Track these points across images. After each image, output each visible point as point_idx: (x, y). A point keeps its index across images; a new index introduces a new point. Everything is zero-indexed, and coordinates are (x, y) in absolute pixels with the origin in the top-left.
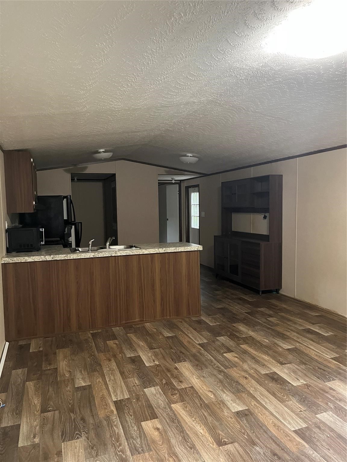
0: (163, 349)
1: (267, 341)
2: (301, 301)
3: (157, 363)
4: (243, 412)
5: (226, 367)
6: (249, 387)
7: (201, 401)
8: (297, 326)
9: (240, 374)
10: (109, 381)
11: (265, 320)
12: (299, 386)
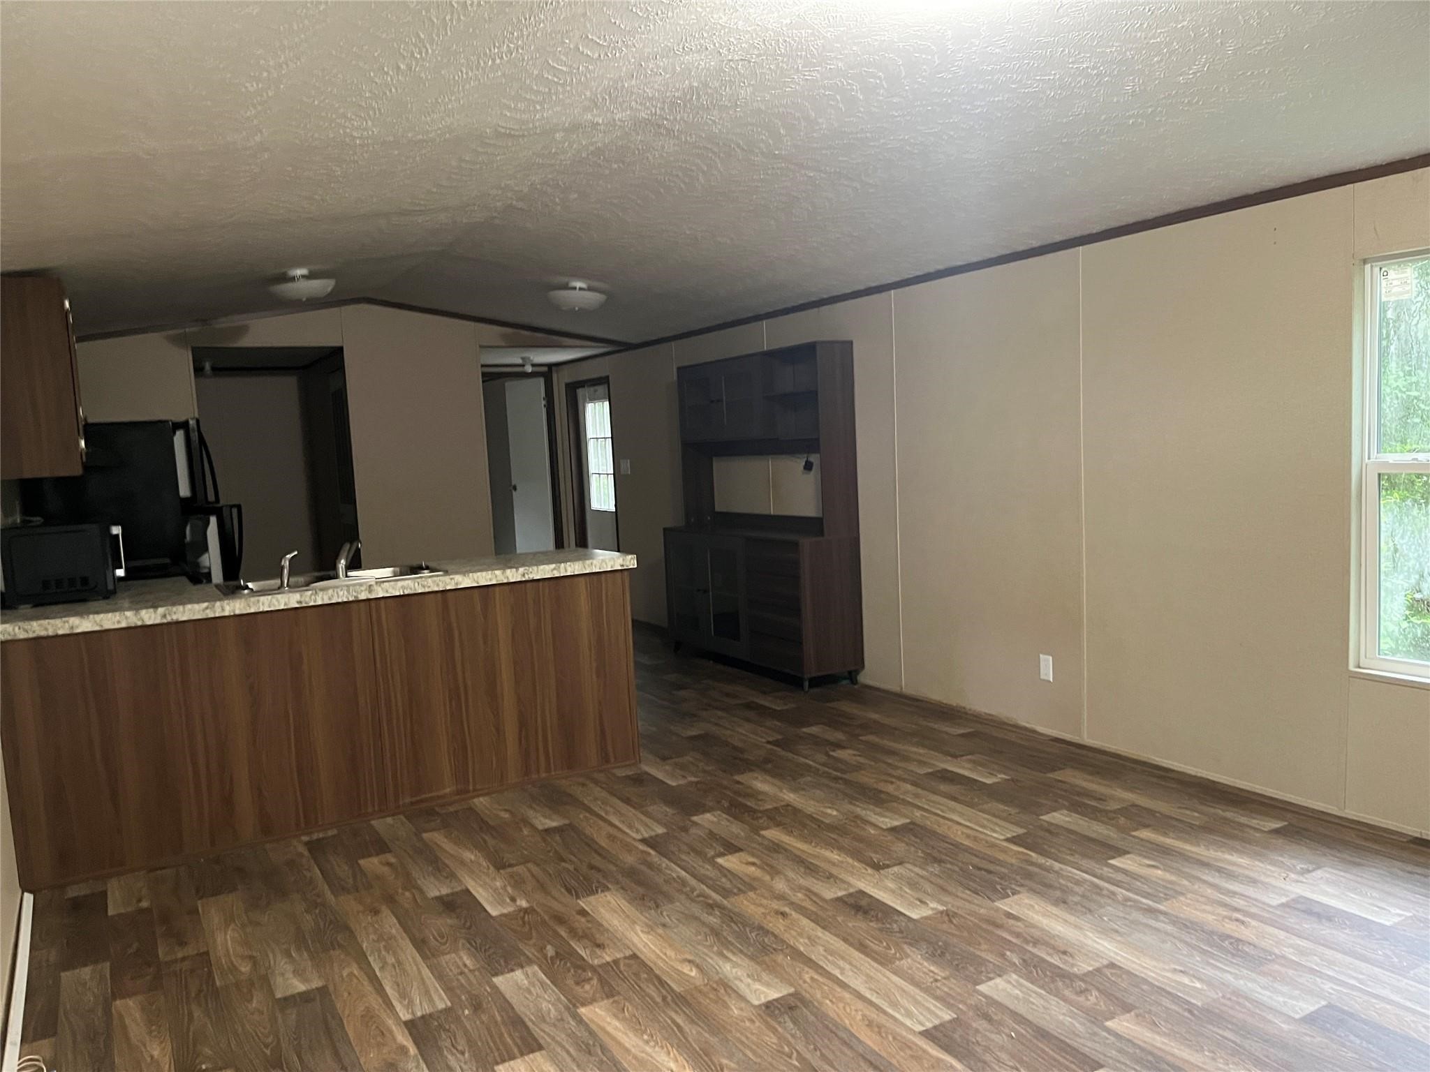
0: (538, 865)
1: (835, 813)
2: (917, 700)
3: (523, 903)
4: (782, 1002)
5: (726, 893)
6: (795, 938)
7: (663, 987)
8: (913, 767)
9: (765, 907)
10: (382, 968)
11: (822, 758)
12: (926, 918)
